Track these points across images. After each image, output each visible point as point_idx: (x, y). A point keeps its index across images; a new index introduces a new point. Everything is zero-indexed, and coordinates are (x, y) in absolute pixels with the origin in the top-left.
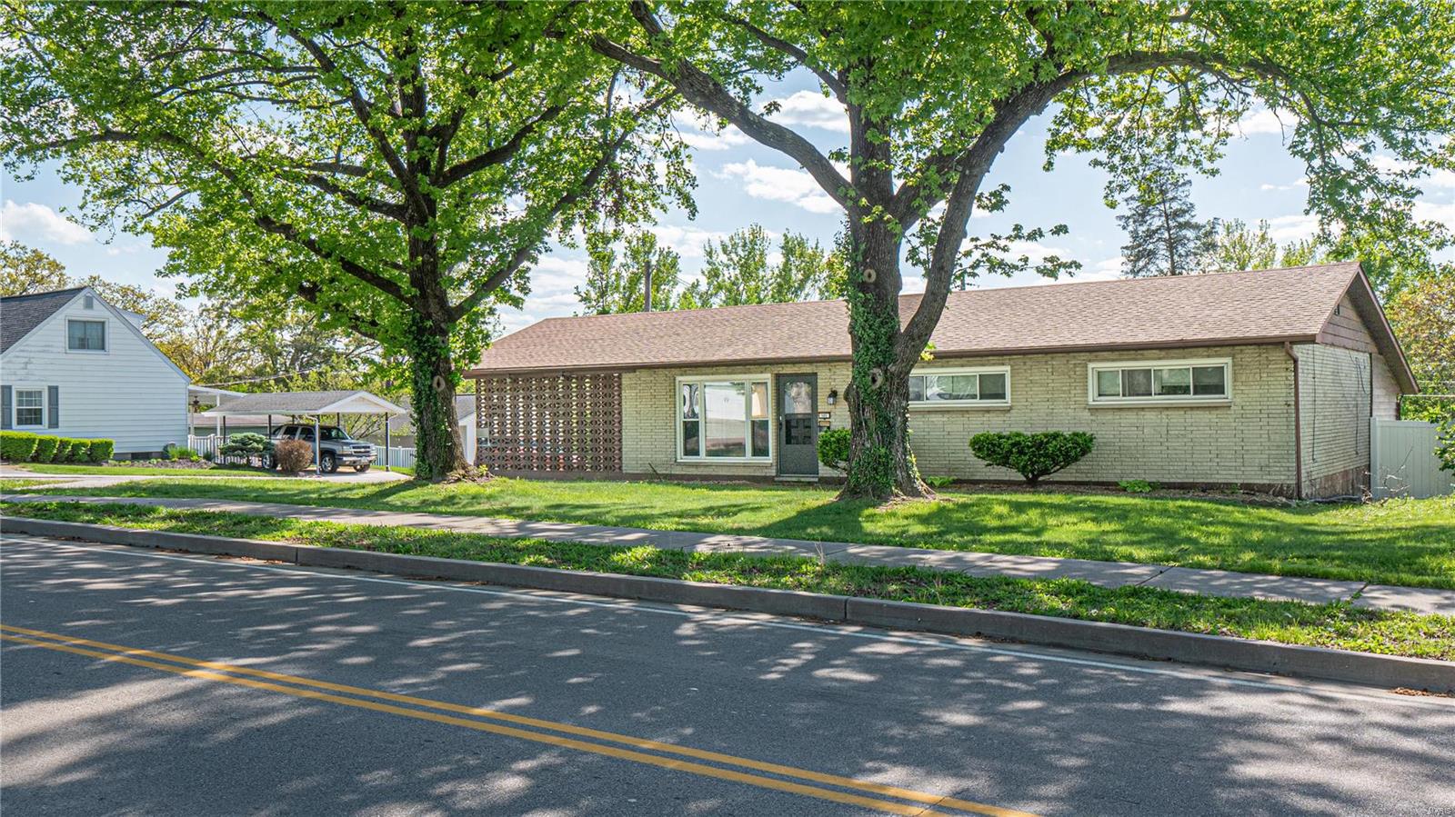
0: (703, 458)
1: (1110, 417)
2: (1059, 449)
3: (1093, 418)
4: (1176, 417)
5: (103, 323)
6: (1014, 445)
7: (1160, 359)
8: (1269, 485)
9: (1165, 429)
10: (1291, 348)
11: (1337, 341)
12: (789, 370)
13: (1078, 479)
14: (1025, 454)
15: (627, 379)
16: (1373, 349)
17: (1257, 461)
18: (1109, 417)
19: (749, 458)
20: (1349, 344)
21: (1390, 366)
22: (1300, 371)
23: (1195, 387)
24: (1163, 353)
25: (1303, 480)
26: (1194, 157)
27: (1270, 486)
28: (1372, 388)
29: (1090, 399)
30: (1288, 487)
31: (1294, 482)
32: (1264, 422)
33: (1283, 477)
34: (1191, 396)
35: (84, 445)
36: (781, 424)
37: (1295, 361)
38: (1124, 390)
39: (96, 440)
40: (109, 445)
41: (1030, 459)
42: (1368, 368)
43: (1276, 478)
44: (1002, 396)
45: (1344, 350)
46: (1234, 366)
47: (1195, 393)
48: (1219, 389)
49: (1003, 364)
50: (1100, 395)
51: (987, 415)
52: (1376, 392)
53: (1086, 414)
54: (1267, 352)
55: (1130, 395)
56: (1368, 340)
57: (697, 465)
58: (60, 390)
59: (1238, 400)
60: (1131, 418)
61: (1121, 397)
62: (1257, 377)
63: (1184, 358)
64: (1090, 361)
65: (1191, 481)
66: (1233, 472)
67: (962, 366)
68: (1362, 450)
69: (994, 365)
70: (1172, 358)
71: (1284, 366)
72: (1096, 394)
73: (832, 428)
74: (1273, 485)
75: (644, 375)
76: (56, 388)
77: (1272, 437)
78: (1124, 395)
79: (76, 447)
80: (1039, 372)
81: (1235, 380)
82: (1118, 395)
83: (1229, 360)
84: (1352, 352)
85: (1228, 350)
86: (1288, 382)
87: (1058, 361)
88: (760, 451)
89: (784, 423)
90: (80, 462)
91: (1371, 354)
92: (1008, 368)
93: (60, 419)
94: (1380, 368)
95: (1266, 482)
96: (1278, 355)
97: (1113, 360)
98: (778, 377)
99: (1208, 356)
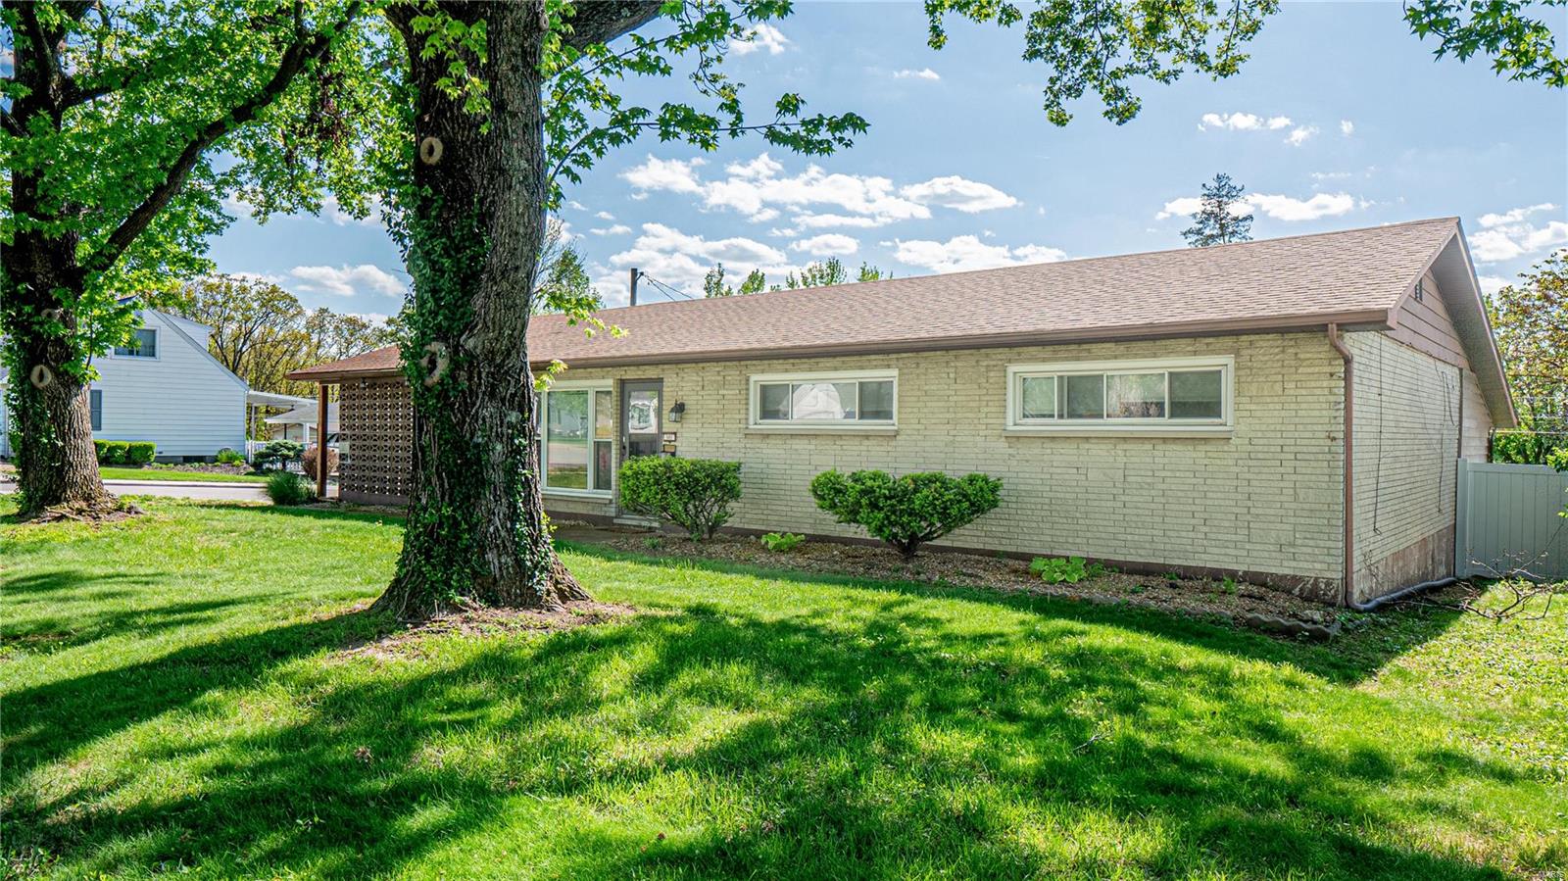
1: (1036, 451)
2: (932, 504)
3: (1011, 451)
4: (1139, 454)
5: (154, 331)
6: (864, 492)
7: (1116, 357)
8: (1294, 577)
9: (1121, 471)
10: (1341, 337)
11: (1418, 341)
12: (632, 374)
13: (988, 547)
14: (880, 509)
16: (1464, 363)
17: (1273, 534)
18: (1036, 449)
19: (589, 492)
20: (1435, 350)
21: (1483, 391)
22: (1355, 379)
23: (1173, 404)
24: (1122, 348)
25: (1356, 568)
26: (1192, 46)
27: (1296, 579)
28: (1461, 418)
29: (1010, 421)
30: (1328, 584)
31: (1340, 575)
32: (1288, 467)
33: (1318, 566)
34: (1165, 420)
35: (121, 448)
36: (624, 448)
37: (1348, 361)
38: (1061, 409)
39: (133, 444)
40: (148, 448)
41: (887, 518)
42: (1457, 389)
43: (1305, 565)
44: (888, 415)
45: (1425, 358)
46: (1237, 369)
47: (1172, 416)
48: (1209, 408)
49: (889, 366)
50: (1025, 416)
51: (866, 442)
52: (1466, 423)
53: (1002, 444)
54: (1297, 345)
55: (1070, 416)
56: (1459, 349)
58: (103, 394)
59: (1243, 428)
60: (1068, 451)
61: (1056, 420)
62: (1278, 387)
63: (1155, 356)
64: (1010, 361)
65: (1161, 561)
66: (1233, 552)
67: (836, 369)
68: (1448, 507)
69: (876, 367)
70: (1136, 356)
71: (1328, 369)
72: (1019, 412)
73: (678, 453)
74: (1301, 579)
76: (100, 392)
77: (1301, 494)
78: (1061, 416)
79: (112, 449)
80: (938, 378)
81: (1239, 394)
82: (1052, 416)
83: (1229, 360)
84: (1438, 363)
85: (1228, 341)
86: (1332, 398)
87: (965, 362)
88: (602, 482)
89: (627, 445)
90: (117, 464)
91: (1461, 370)
92: (895, 372)
93: (103, 421)
94: (1470, 390)
95: (1287, 571)
96: (1314, 351)
97: (1044, 360)
98: (622, 383)
99: (1195, 353)
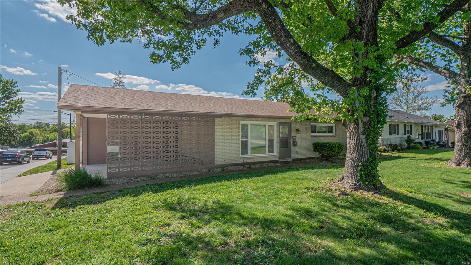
0: (250, 155)
15: (217, 120)
19: (267, 154)
57: (247, 158)
67: (324, 123)
75: (226, 119)
98: (279, 123)
